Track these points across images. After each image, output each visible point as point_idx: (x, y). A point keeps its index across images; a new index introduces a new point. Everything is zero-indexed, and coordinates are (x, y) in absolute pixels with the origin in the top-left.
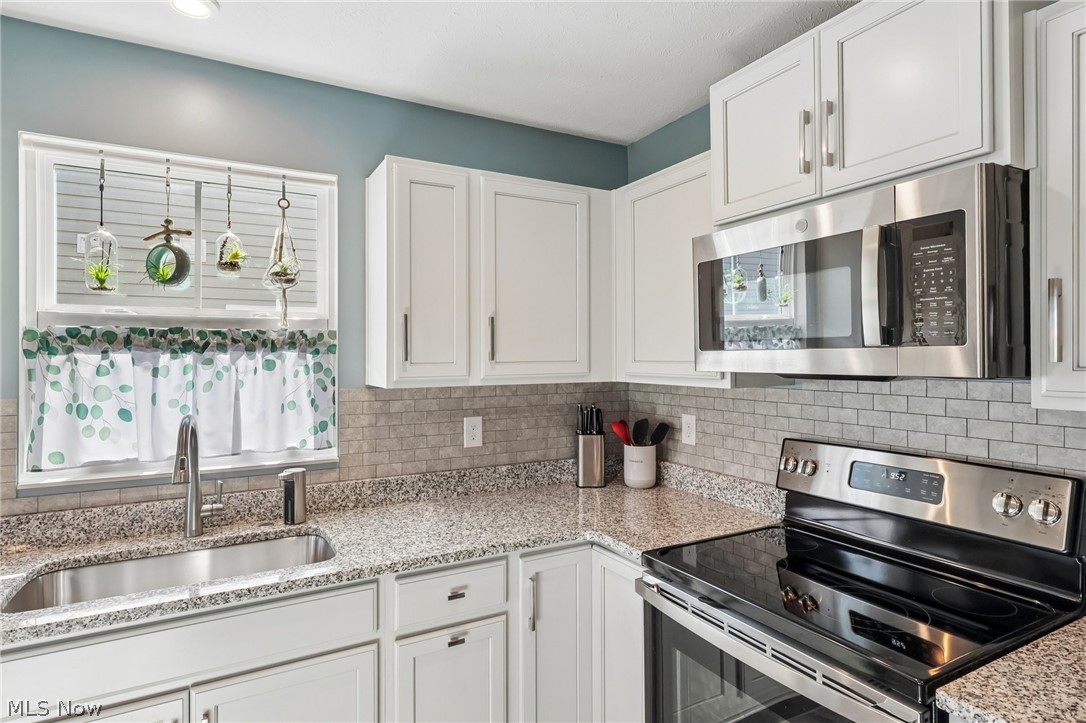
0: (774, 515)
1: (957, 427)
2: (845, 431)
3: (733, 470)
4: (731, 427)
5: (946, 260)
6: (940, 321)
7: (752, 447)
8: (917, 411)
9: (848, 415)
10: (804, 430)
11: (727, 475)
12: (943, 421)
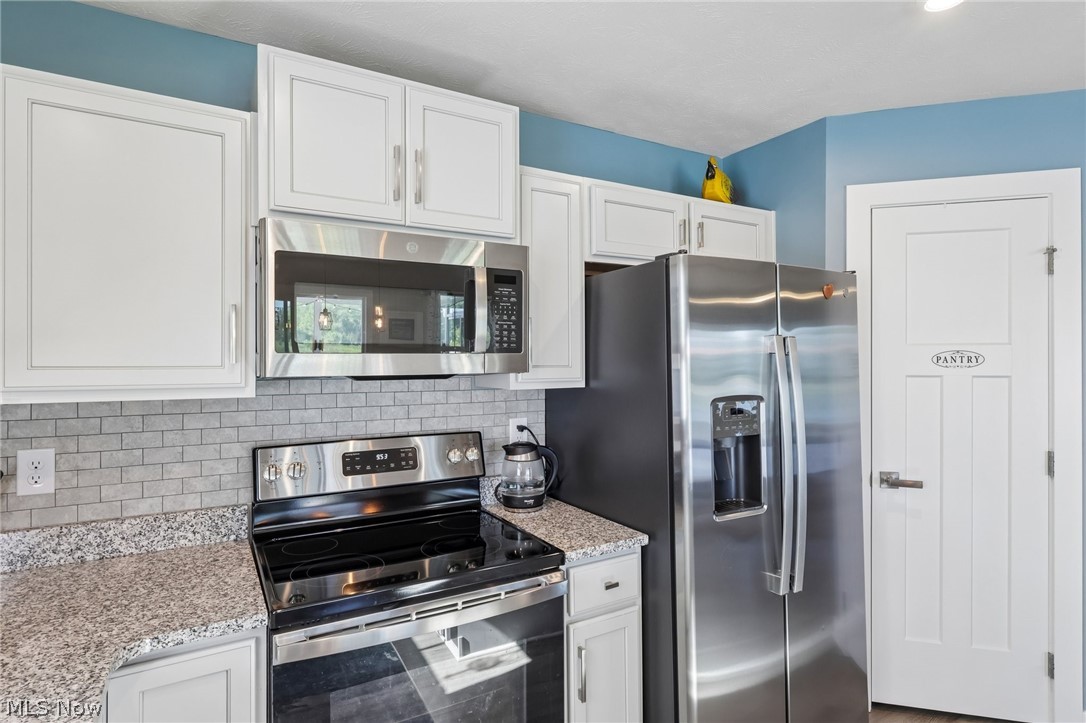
0: (225, 539)
1: (401, 412)
2: (308, 431)
3: (143, 507)
4: (138, 453)
5: (512, 299)
6: (509, 338)
7: (179, 470)
8: (374, 404)
9: (312, 414)
10: (262, 436)
11: (135, 518)
12: (393, 409)
